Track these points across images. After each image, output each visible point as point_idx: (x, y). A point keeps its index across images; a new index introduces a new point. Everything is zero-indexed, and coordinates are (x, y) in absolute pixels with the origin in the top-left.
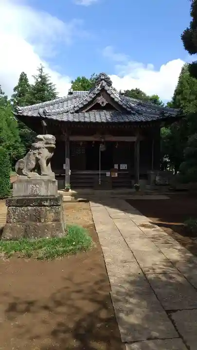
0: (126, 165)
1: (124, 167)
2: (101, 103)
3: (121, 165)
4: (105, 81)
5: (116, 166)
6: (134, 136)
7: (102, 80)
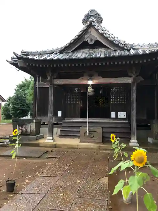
0: (125, 113)
1: (122, 115)
2: (89, 41)
3: (119, 113)
4: (95, 18)
5: (113, 115)
6: (131, 77)
7: (91, 16)
